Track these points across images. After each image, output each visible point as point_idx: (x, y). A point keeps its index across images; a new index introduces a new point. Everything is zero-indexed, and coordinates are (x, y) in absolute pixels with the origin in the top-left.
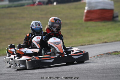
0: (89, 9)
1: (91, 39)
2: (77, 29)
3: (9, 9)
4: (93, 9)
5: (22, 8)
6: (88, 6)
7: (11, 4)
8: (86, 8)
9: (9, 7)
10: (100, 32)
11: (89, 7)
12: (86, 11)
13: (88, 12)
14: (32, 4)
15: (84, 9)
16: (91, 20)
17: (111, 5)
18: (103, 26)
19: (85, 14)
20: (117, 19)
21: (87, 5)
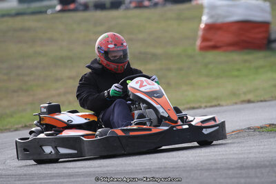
0: (210, 21)
1: (213, 92)
2: (180, 69)
4: (220, 21)
6: (208, 13)
8: (205, 19)
9: (18, 14)
10: (237, 76)
11: (211, 17)
12: (202, 26)
13: (210, 28)
15: (200, 21)
16: (215, 47)
17: (263, 10)
18: (245, 61)
19: (200, 33)
21: (206, 11)
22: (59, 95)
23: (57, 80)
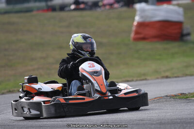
0: (141, 20)
2: (120, 54)
3: (6, 16)
4: (148, 20)
5: (28, 14)
6: (140, 15)
7: (10, 7)
8: (137, 19)
9: (6, 12)
10: (159, 59)
11: (142, 17)
12: (135, 23)
13: (141, 25)
14: (45, 8)
15: (134, 20)
16: (144, 39)
17: (178, 13)
19: (134, 28)
20: (188, 38)
21: (138, 13)
22: (34, 70)
23: (32, 59)
